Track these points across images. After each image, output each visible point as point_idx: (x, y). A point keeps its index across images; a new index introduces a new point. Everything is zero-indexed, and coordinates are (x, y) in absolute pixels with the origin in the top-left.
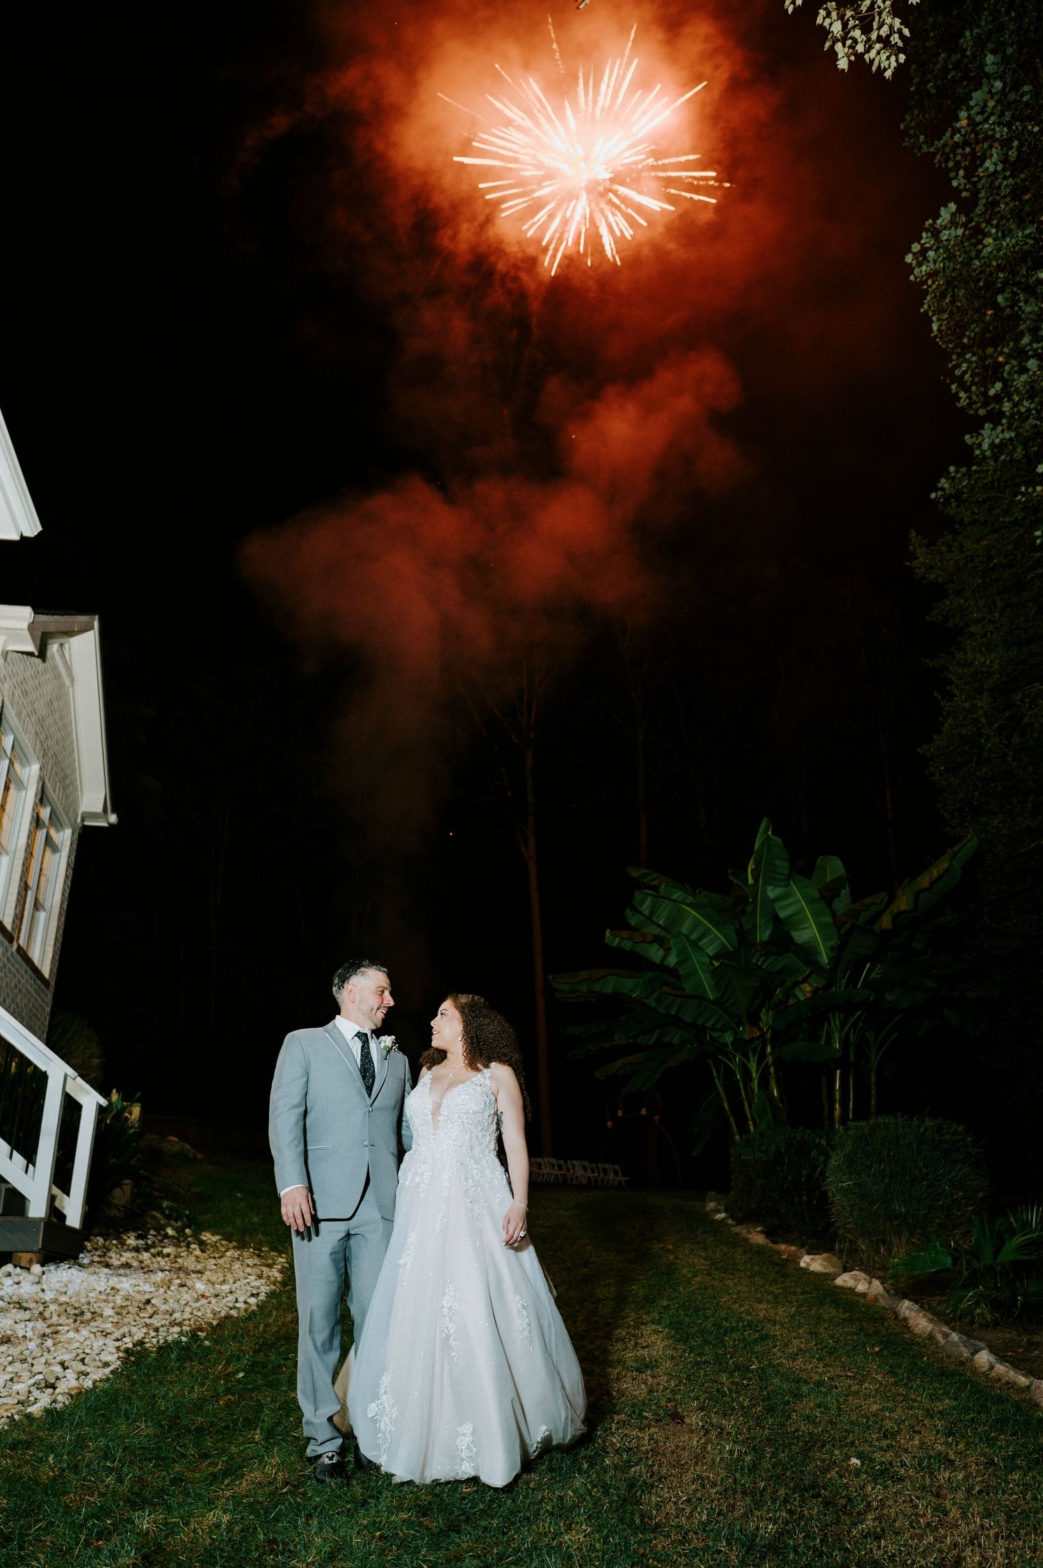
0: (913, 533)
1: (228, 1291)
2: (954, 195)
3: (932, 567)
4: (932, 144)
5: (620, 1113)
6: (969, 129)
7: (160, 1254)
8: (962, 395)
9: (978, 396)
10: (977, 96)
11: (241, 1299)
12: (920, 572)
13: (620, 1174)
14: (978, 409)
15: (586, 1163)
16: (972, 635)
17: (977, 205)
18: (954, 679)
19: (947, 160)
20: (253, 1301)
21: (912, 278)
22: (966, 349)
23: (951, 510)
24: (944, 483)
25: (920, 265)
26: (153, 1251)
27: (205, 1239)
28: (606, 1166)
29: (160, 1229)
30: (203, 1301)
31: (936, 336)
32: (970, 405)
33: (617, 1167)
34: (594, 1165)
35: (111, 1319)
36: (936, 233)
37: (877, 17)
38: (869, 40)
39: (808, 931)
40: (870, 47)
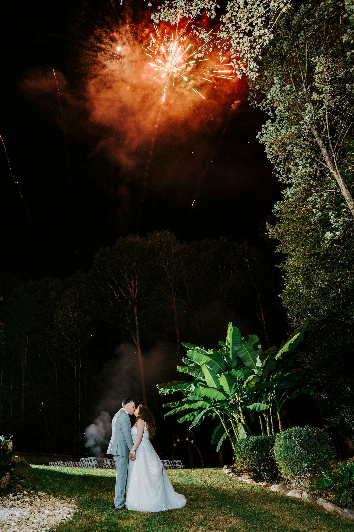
0: (267, 223)
1: (58, 513)
2: (269, 117)
3: (274, 234)
4: (259, 104)
5: (178, 440)
6: (271, 99)
7: (24, 501)
8: (280, 177)
9: (285, 178)
10: (273, 89)
11: (64, 516)
12: (271, 236)
13: (181, 464)
14: (285, 182)
15: (168, 461)
16: (292, 256)
17: (275, 121)
18: (287, 271)
19: (264, 108)
20: (69, 516)
21: (260, 142)
22: (280, 163)
23: (278, 216)
24: (276, 206)
25: (261, 138)
26: (21, 500)
27: (40, 494)
28: (176, 461)
29: (21, 492)
30: (50, 518)
31: (270, 160)
32: (283, 180)
33: (180, 461)
34: (171, 461)
35: (16, 527)
36: (266, 128)
37: (249, 63)
38: (247, 70)
39: (250, 362)
40: (247, 72)
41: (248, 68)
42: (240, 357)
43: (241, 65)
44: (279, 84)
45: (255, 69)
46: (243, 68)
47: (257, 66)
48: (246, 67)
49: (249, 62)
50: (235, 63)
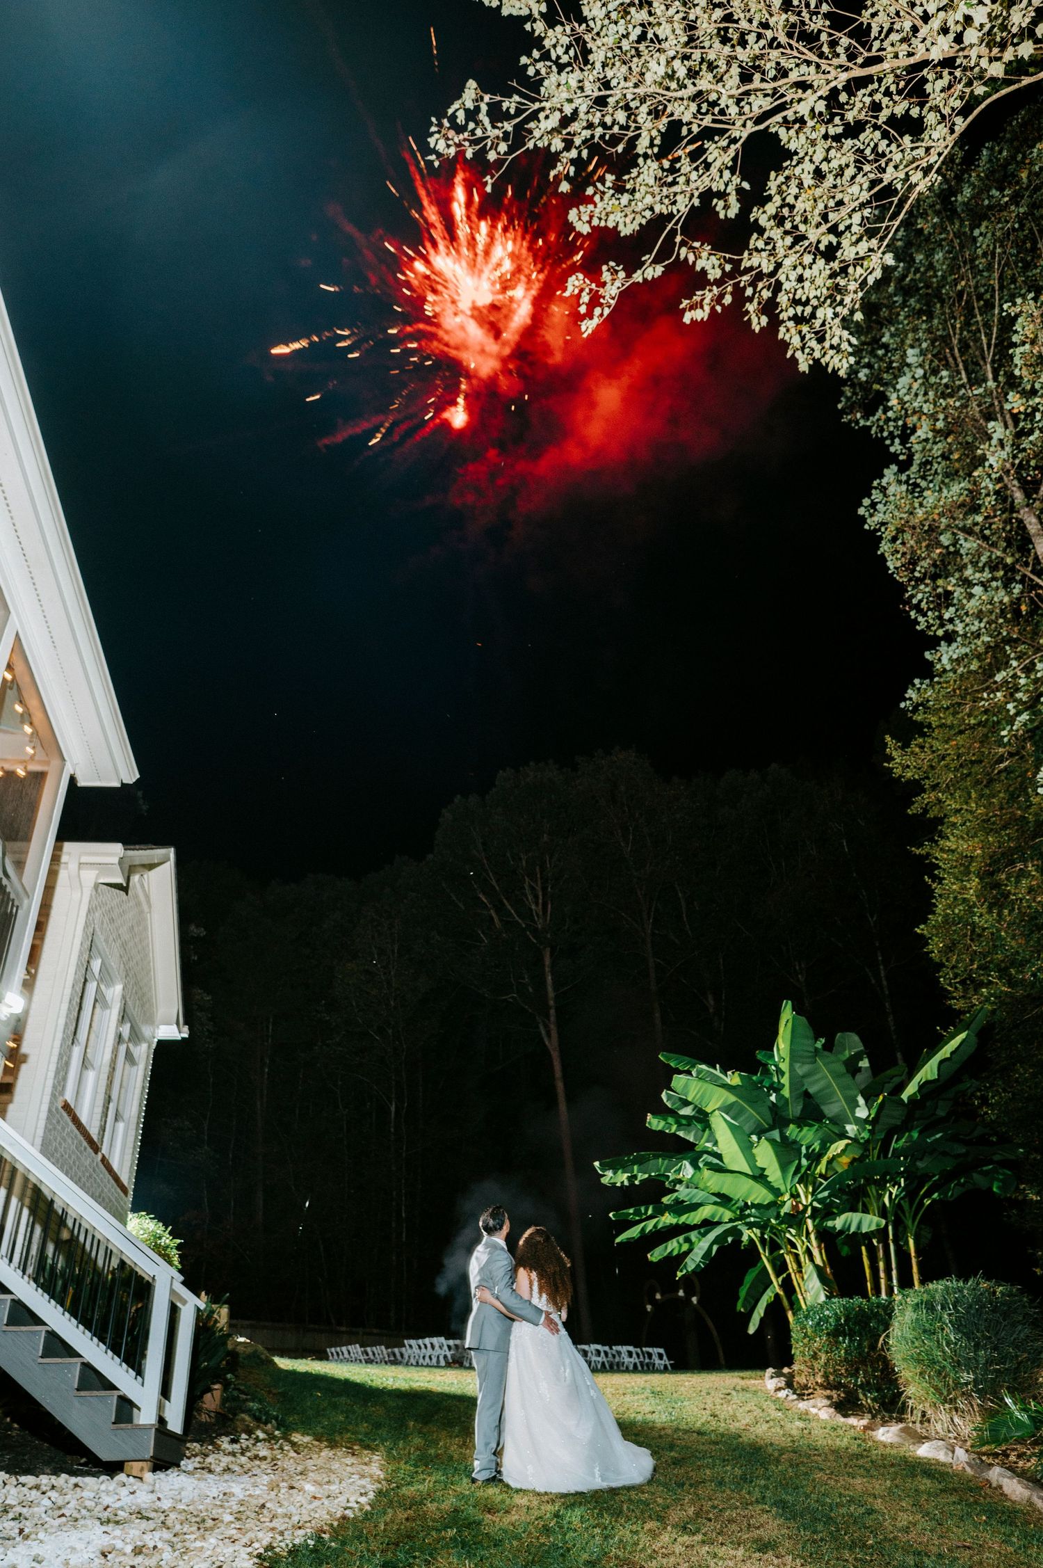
0: (888, 738)
1: (337, 1491)
2: (894, 458)
3: (908, 766)
4: (868, 419)
5: (658, 1296)
6: (899, 407)
7: (256, 1457)
8: (920, 619)
9: (934, 619)
10: (903, 382)
11: (352, 1499)
12: (898, 772)
13: (665, 1357)
14: (935, 631)
15: (631, 1348)
16: (954, 825)
17: (912, 465)
18: (941, 864)
19: (882, 430)
20: (363, 1500)
21: (866, 527)
22: (920, 581)
23: (918, 717)
24: (911, 693)
25: (871, 515)
26: (248, 1454)
27: (296, 1440)
28: (650, 1350)
29: (251, 1432)
30: (317, 1503)
31: (894, 573)
32: (929, 627)
33: (661, 1351)
34: (639, 1350)
35: (233, 1526)
36: (883, 490)
37: (829, 331)
38: (823, 348)
39: (836, 1105)
40: (825, 353)
41: (827, 344)
42: (811, 1091)
43: (808, 336)
44: (921, 366)
45: (845, 346)
46: (813, 344)
47: (850, 337)
48: (821, 340)
49: (831, 328)
50: (793, 331)
